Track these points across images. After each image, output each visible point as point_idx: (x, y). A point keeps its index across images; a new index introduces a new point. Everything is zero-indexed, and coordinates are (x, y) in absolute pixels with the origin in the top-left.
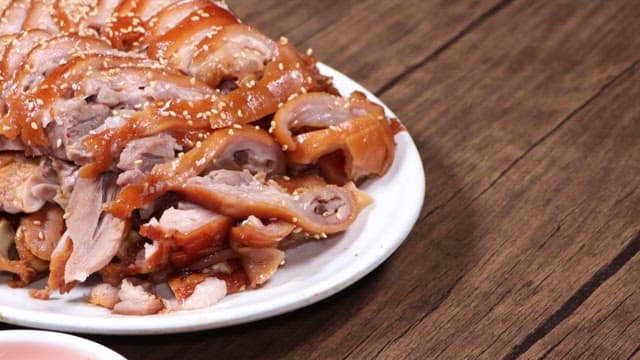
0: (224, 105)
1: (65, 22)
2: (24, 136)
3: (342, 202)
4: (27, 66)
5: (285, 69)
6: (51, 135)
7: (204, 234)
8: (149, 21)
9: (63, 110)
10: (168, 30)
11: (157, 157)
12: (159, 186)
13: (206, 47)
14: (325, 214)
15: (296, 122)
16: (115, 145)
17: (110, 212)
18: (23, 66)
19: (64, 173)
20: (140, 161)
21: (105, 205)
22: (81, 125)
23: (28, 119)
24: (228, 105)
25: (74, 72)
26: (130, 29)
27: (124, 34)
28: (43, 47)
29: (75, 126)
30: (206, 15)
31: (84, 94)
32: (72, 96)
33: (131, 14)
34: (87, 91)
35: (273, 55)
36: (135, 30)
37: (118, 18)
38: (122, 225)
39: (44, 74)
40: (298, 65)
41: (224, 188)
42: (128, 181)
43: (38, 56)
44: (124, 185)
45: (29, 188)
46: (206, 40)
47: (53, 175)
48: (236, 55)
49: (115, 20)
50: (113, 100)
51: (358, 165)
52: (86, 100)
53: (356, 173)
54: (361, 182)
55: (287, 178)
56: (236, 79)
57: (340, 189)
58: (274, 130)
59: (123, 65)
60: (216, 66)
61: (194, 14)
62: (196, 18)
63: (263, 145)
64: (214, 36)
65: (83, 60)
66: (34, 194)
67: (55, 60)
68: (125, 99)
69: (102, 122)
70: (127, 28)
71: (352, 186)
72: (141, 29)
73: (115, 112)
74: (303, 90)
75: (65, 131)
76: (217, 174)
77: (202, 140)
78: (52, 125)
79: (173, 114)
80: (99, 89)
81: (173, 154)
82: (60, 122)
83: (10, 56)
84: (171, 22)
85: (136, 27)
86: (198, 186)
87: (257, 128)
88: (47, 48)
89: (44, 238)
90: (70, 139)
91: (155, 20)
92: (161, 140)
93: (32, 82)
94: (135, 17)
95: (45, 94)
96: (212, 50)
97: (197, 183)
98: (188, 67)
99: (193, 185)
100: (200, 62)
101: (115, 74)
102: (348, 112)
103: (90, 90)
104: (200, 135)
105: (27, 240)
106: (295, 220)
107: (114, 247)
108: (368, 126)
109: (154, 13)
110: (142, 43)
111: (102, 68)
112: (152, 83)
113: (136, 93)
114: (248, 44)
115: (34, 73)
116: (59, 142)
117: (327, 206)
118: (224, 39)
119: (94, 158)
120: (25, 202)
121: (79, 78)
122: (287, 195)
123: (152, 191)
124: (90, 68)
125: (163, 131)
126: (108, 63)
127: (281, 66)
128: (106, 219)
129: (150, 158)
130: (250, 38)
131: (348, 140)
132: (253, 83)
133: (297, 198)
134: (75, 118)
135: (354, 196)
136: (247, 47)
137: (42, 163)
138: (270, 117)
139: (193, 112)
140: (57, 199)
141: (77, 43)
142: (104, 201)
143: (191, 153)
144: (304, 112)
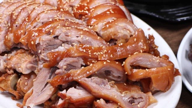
0: (106, 51)
1: (60, 2)
2: (29, 45)
3: (143, 100)
4: (37, 19)
5: (137, 41)
6: (38, 48)
7: (82, 101)
8: (91, 9)
9: (44, 39)
10: (97, 14)
11: (73, 66)
12: (70, 78)
13: (108, 26)
14: (133, 104)
15: (135, 63)
16: (59, 58)
17: (50, 83)
18: (36, 18)
19: (40, 63)
20: (66, 67)
21: (49, 80)
22: (49, 47)
23: (31, 40)
24: (108, 52)
25: (53, 25)
26: (83, 11)
27: (80, 13)
28: (45, 12)
29: (47, 46)
30: (112, 12)
31: (54, 35)
32: (50, 34)
33: (86, 5)
34: (55, 34)
35: (135, 34)
36: (85, 12)
37: (80, 5)
38: (53, 89)
39: (43, 23)
40: (142, 41)
41: (94, 85)
42: (59, 73)
43: (42, 15)
44: (57, 74)
45: (26, 65)
46: (109, 23)
47: (36, 62)
48: (119, 31)
49: (79, 6)
50: (64, 40)
51: (154, 86)
52: (54, 37)
53: (153, 89)
54: (155, 93)
55: (125, 84)
56: (117, 40)
57: (144, 94)
58: (124, 65)
59: (73, 26)
60: (110, 34)
61: (109, 10)
62: (108, 13)
63: (118, 70)
64: (112, 22)
65: (58, 21)
66: (28, 67)
67: (49, 19)
68: (69, 40)
69: (57, 48)
70: (81, 11)
71: (150, 94)
72: (87, 12)
73: (63, 45)
74: (141, 51)
75: (43, 48)
76: (94, 79)
77: (93, 63)
78: (39, 44)
79: (84, 51)
80: (60, 34)
81: (80, 66)
82: (41, 44)
83: (33, 13)
84: (99, 12)
85: (85, 10)
86: (85, 82)
87: (117, 63)
88: (46, 13)
89: (27, 85)
90: (44, 51)
91: (93, 9)
92: (77, 60)
93: (37, 25)
94: (87, 6)
95: (40, 31)
96: (110, 27)
97: (85, 80)
98: (100, 31)
99: (83, 81)
100: (105, 31)
101: (69, 29)
102: (158, 63)
103: (57, 33)
104: (93, 61)
105: (21, 84)
106: (119, 104)
107: (48, 97)
108: (162, 72)
109: (94, 7)
110: (86, 17)
111: (65, 26)
112: (82, 36)
113: (74, 38)
114: (126, 27)
115: (39, 22)
116: (40, 51)
117: (135, 101)
118: (116, 24)
119: (50, 61)
120: (24, 69)
121: (54, 28)
122: (119, 93)
123: (67, 79)
124: (60, 25)
125: (79, 56)
126: (67, 24)
127: (135, 40)
128: (48, 85)
129: (70, 66)
130: (127, 25)
131: (152, 76)
132: (121, 44)
133: (123, 95)
134: (47, 43)
135: (149, 98)
136: (125, 28)
137: (34, 56)
138: (124, 59)
139: (93, 52)
140: (36, 71)
141: (59, 14)
142: (50, 78)
143: (87, 68)
144: (139, 60)
